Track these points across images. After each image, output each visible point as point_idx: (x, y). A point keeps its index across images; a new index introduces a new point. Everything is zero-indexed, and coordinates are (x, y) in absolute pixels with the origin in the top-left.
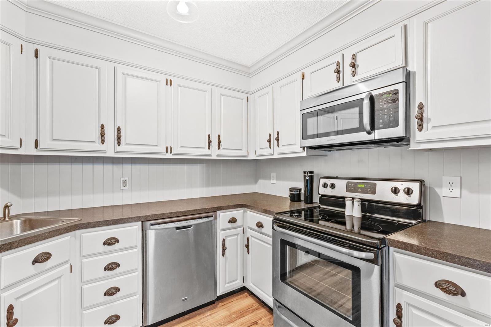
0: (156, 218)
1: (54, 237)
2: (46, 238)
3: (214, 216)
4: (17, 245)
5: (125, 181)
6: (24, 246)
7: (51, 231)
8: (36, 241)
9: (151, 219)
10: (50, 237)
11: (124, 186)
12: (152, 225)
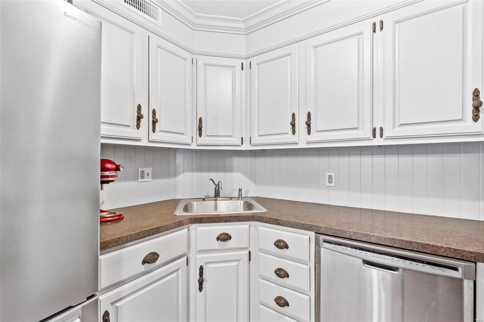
0: (332, 233)
1: (233, 222)
2: (226, 221)
3: (460, 269)
4: (206, 221)
5: (330, 176)
6: (210, 223)
7: (231, 216)
8: (219, 221)
9: (324, 233)
10: (230, 222)
11: (330, 182)
12: (325, 241)
